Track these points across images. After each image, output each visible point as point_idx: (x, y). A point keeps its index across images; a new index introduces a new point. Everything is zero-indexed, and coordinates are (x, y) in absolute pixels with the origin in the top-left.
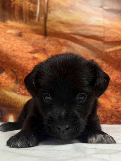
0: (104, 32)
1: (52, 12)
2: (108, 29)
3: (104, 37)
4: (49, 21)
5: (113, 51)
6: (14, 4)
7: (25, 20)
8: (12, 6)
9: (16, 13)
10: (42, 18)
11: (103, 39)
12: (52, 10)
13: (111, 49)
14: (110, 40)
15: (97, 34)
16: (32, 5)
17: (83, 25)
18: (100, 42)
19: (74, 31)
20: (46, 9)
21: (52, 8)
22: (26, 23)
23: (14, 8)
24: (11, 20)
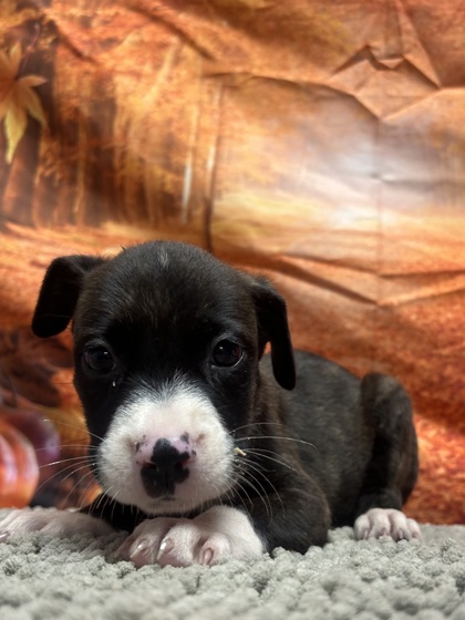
0: (379, 249)
1: (225, 196)
2: (393, 240)
3: (380, 263)
4: (219, 219)
5: (410, 303)
6: (123, 178)
7: (152, 218)
8: (118, 183)
9: (129, 200)
10: (199, 212)
11: (376, 267)
12: (227, 190)
13: (405, 297)
14: (398, 271)
15: (357, 253)
16: (170, 177)
17: (316, 230)
18: (367, 276)
19: (291, 248)
20: (208, 187)
21: (227, 184)
22: (156, 227)
23: (122, 188)
24: (117, 220)
